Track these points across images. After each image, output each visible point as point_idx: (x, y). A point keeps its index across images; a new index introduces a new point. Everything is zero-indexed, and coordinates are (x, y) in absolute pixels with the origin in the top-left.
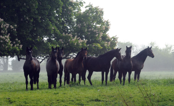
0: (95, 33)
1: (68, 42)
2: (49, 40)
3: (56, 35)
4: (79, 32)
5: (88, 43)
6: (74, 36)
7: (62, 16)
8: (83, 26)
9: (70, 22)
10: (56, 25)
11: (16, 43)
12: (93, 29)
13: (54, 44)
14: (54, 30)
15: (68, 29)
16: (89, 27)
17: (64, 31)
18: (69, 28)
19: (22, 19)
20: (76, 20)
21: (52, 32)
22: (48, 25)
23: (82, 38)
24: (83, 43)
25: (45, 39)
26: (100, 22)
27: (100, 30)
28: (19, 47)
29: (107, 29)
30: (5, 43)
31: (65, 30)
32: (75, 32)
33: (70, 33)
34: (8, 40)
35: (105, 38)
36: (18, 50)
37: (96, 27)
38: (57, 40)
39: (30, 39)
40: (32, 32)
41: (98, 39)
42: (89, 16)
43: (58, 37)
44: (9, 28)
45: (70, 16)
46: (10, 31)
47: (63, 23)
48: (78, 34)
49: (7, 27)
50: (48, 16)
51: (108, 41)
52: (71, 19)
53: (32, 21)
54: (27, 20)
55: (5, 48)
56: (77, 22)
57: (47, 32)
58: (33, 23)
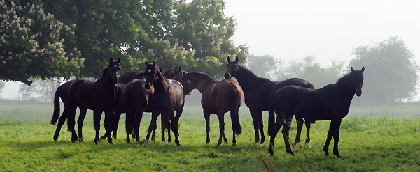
0: (210, 40)
1: (163, 54)
2: (130, 51)
3: (142, 41)
4: (182, 37)
5: (196, 56)
6: (172, 45)
7: (153, 10)
8: (188, 26)
9: (166, 20)
10: (143, 25)
11: (74, 56)
12: (206, 32)
13: (138, 58)
14: (139, 33)
15: (163, 33)
16: (200, 28)
17: (157, 36)
18: (165, 29)
19: (85, 15)
20: (176, 16)
21: (135, 38)
22: (129, 25)
23: (187, 48)
24: (188, 56)
25: (124, 48)
26: (218, 19)
27: (219, 34)
28: (79, 62)
29: (230, 33)
30: (56, 54)
31: (157, 33)
32: (174, 37)
33: (166, 38)
34: (61, 50)
35: (226, 47)
36: (77, 66)
37: (210, 30)
38: (144, 50)
39: (98, 49)
40: (101, 37)
41: (214, 49)
42: (199, 10)
43: (146, 46)
44: (64, 29)
45: (168, 9)
46: (64, 34)
47: (154, 22)
48: (179, 41)
49: (60, 28)
50: (130, 9)
51: (232, 52)
52: (170, 15)
53: (102, 17)
54: (93, 16)
55: (54, 63)
56: (178, 20)
57: (127, 37)
58: (103, 21)
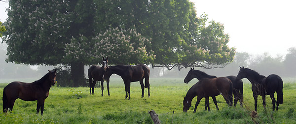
0: (217, 45)
1: (194, 52)
2: (178, 51)
3: (184, 46)
4: (203, 44)
5: (210, 53)
6: (198, 48)
7: (189, 31)
8: (206, 38)
9: (195, 35)
10: (184, 38)
11: (151, 54)
12: (215, 41)
13: (182, 54)
14: (182, 42)
15: (194, 42)
16: (212, 39)
17: (191, 43)
18: (195, 40)
19: (156, 34)
20: (200, 33)
21: (180, 44)
22: (177, 38)
23: (206, 49)
24: (206, 53)
25: (175, 50)
26: (221, 35)
27: (221, 42)
28: (153, 57)
29: (227, 41)
30: (142, 53)
31: (191, 42)
32: (199, 44)
33: (195, 44)
34: (144, 51)
35: (225, 49)
36: (152, 59)
37: (217, 40)
38: (185, 50)
39: (162, 50)
40: (164, 43)
41: (219, 50)
42: (211, 30)
43: (185, 48)
44: (146, 40)
45: (196, 30)
46: (146, 43)
47: (190, 36)
48: (202, 46)
49: (144, 40)
50: (178, 30)
51: (228, 51)
52: (197, 33)
53: (164, 34)
54: (160, 34)
55: (141, 57)
56: (201, 35)
57: (176, 44)
58: (165, 36)
